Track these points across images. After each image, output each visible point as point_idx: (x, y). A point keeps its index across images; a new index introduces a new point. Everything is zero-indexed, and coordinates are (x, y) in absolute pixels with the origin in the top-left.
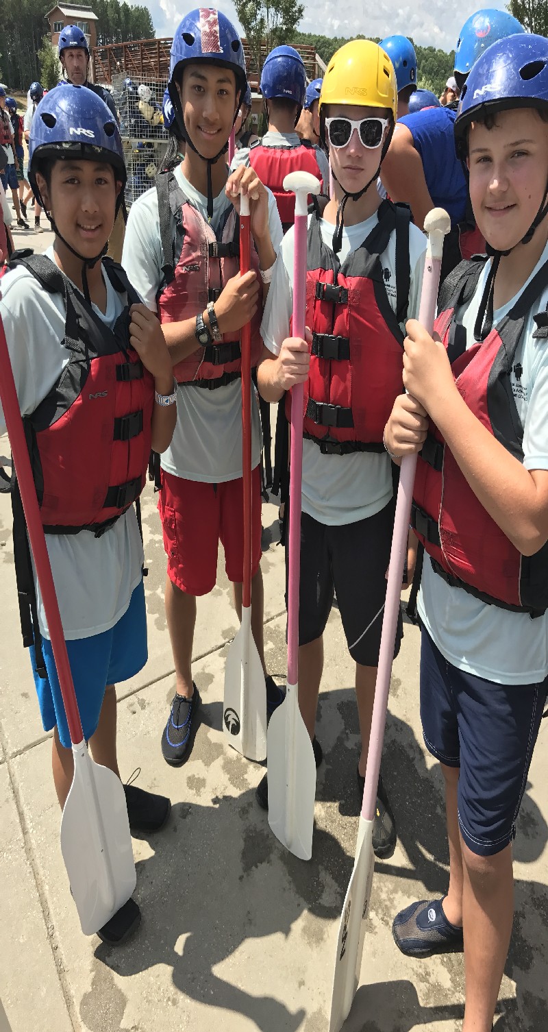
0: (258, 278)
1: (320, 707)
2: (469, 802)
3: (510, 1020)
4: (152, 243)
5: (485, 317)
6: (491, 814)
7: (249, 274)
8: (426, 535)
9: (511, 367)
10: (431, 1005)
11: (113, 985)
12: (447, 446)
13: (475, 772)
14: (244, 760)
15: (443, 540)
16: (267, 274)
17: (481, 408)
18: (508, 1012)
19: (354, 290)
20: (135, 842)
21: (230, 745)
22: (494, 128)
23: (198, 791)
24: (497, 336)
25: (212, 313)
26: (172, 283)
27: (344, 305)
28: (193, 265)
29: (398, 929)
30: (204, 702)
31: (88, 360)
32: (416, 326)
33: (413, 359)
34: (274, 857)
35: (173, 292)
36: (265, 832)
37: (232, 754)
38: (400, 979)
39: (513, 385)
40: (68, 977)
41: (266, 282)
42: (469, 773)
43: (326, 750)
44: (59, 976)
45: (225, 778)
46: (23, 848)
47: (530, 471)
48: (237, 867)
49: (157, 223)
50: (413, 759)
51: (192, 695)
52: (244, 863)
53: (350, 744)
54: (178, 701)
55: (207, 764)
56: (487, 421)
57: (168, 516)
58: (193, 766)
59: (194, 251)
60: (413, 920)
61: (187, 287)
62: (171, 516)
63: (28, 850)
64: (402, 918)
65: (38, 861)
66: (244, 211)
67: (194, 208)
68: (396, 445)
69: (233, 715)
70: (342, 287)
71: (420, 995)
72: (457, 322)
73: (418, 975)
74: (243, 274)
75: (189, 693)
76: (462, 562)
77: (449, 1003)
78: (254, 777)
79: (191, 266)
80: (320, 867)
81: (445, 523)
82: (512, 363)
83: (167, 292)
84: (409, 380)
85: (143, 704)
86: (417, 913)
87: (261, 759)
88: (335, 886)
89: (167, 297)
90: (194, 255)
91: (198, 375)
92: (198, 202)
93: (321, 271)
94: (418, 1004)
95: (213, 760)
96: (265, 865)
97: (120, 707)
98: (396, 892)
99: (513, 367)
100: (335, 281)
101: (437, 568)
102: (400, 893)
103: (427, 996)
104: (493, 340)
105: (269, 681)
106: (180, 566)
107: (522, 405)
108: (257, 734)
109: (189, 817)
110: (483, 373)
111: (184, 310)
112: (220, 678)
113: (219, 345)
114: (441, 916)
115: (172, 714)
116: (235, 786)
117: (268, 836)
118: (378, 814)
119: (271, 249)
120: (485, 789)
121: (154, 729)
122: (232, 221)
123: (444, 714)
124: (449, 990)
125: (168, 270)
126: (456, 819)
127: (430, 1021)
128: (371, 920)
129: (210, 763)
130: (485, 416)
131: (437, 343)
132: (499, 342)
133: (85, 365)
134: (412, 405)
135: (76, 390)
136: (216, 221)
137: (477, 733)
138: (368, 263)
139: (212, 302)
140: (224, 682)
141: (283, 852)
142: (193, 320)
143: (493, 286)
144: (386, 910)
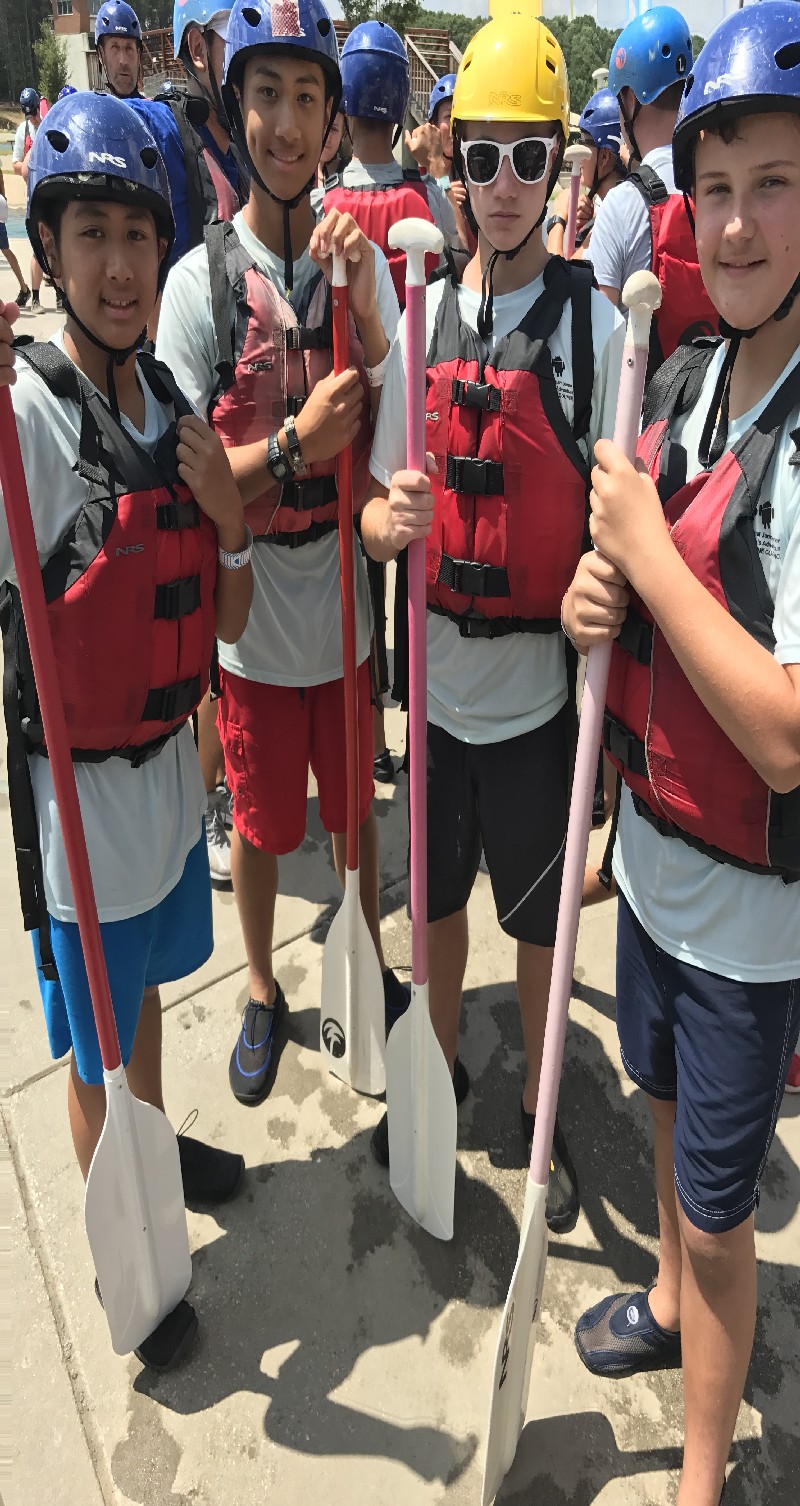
0: (363, 379)
1: (464, 1012)
2: (690, 1154)
3: (752, 1468)
4: (200, 329)
5: (715, 431)
6: (725, 1172)
7: (348, 374)
8: (626, 760)
9: (756, 508)
10: (633, 1448)
11: (160, 1431)
12: (658, 629)
13: (701, 1110)
14: (353, 1094)
15: (651, 768)
16: (376, 373)
17: (710, 571)
18: (748, 1456)
19: (509, 391)
20: (191, 1217)
21: (331, 1073)
22: (735, 140)
23: (285, 1139)
24: (733, 462)
25: (292, 433)
26: (232, 389)
27: (495, 413)
28: (262, 362)
29: (584, 1337)
30: (291, 1009)
31: (113, 498)
32: (611, 449)
33: (605, 501)
34: (399, 1236)
35: (233, 403)
36: (385, 1200)
37: (334, 1084)
38: (587, 1410)
39: (759, 535)
40: (94, 1418)
41: (376, 385)
42: (691, 1112)
43: (475, 1073)
44: (81, 1418)
45: (325, 1120)
46: (24, 1229)
47: (785, 666)
48: (343, 1253)
49: (208, 298)
50: (604, 1085)
51: (273, 1002)
52: (353, 1246)
53: (510, 1066)
54: (253, 1010)
55: (298, 1101)
56: (719, 591)
57: (232, 737)
58: (277, 1105)
59: (265, 341)
60: (605, 1322)
61: (254, 394)
62: (235, 736)
63: (33, 1232)
64: (589, 1320)
65: (47, 1249)
66: (338, 279)
67: (262, 276)
68: (579, 628)
69: (335, 1029)
70: (491, 386)
71: (616, 1432)
72: (673, 441)
73: (613, 1404)
74: (338, 372)
75: (268, 997)
76: (680, 801)
77: (659, 1446)
78: (368, 1116)
79: (260, 362)
80: (467, 1248)
81: (656, 743)
82: (756, 503)
83: (225, 402)
84: (600, 530)
85: (201, 1014)
86: (610, 1313)
87: (378, 1091)
88: (490, 1276)
89: (223, 410)
90: (264, 346)
91: (273, 528)
92: (269, 267)
93: (460, 362)
94: (616, 1447)
95: (307, 1095)
96: (384, 1248)
97: (167, 1019)
98: (581, 1283)
99: (758, 508)
100: (482, 379)
101: (642, 809)
102: (586, 1284)
103: (627, 1433)
104: (728, 468)
105: (388, 977)
106: (252, 810)
107: (771, 565)
108: (372, 1055)
109: (272, 1180)
110: (713, 518)
111: (250, 428)
112: (315, 973)
113: (304, 481)
114: (645, 1317)
115: (243, 1029)
116: (339, 1133)
117: (389, 1205)
118: (553, 1168)
119: (382, 335)
120: (713, 1135)
121: (220, 1050)
122: (320, 296)
123: (654, 1025)
124: (659, 1425)
125: (226, 369)
126: (670, 1177)
127: (633, 1473)
128: (543, 1324)
129: (302, 1101)
130: (717, 583)
131: (643, 476)
132: (736, 472)
133: (109, 505)
134: (606, 569)
135: (96, 543)
136: (298, 294)
137: (704, 1055)
138: (531, 350)
139: (292, 417)
140: (321, 981)
141: (413, 1226)
142: (263, 444)
143: (729, 384)
144: (565, 1310)
